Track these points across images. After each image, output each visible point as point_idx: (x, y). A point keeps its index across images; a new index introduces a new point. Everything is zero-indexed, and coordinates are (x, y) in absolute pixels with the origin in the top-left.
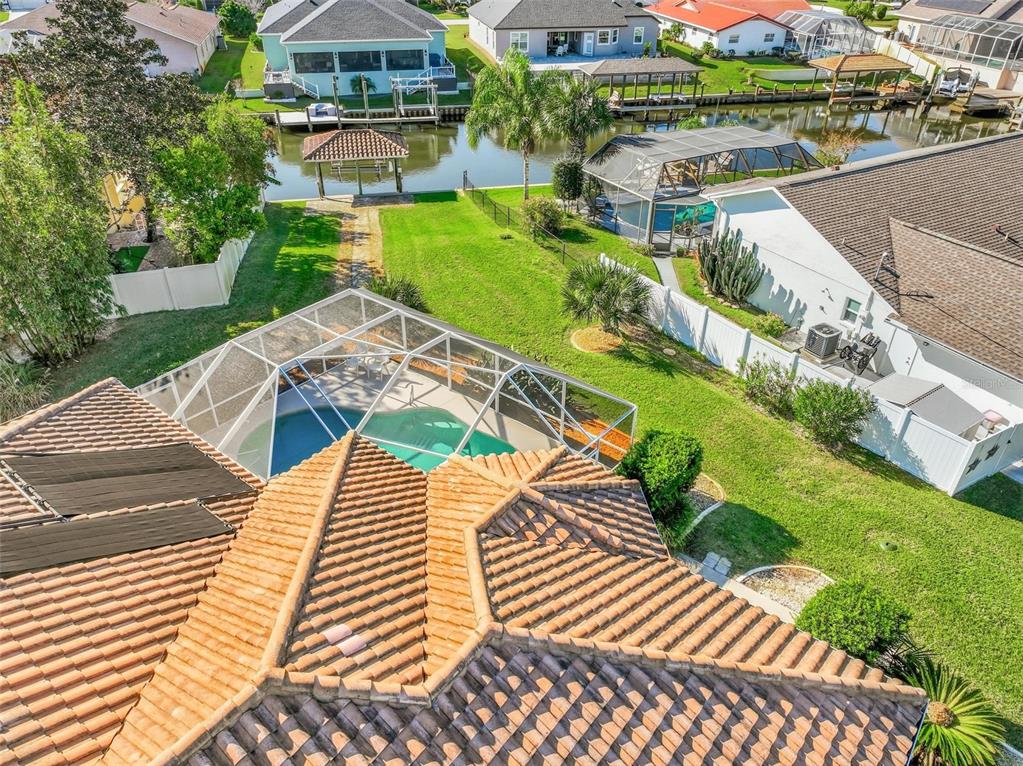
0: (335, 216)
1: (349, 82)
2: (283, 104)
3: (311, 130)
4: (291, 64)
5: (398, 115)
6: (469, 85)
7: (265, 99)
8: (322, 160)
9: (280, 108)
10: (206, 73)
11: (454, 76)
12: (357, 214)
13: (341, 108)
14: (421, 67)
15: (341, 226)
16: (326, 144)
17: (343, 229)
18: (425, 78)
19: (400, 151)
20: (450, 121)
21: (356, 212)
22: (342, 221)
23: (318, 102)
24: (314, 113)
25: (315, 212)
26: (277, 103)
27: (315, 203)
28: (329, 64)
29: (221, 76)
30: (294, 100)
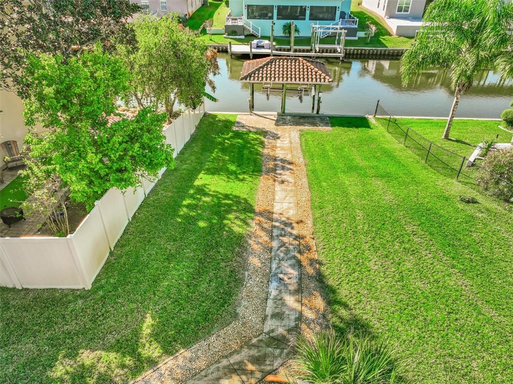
0: (260, 134)
1: (282, 27)
2: (235, 39)
3: (251, 58)
4: (245, 12)
5: (314, 51)
6: (366, 34)
7: (225, 36)
8: (256, 81)
9: (233, 42)
10: (191, 18)
11: (356, 26)
12: (279, 133)
13: (274, 43)
14: (333, 19)
15: (264, 147)
16: (260, 68)
17: (266, 151)
18: (336, 26)
19: (324, 78)
20: (349, 58)
21: (280, 131)
22: (265, 140)
23: (259, 39)
24: (255, 46)
25: (243, 126)
26: (231, 38)
27: (245, 117)
28: (270, 15)
29: (200, 20)
30: (243, 37)
